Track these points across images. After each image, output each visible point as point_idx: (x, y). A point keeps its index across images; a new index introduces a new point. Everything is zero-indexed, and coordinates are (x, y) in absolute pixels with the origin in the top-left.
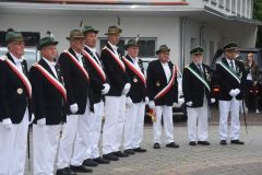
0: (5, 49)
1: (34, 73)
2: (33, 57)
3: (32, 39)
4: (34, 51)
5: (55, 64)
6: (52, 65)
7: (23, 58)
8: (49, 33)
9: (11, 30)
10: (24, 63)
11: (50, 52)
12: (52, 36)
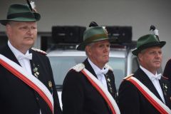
0: (83, 54)
1: (127, 93)
2: (120, 66)
3: (120, 38)
4: (123, 56)
5: (159, 76)
6: (155, 78)
7: (108, 67)
8: (153, 28)
9: (93, 25)
10: (110, 75)
11: (152, 57)
12: (156, 32)
